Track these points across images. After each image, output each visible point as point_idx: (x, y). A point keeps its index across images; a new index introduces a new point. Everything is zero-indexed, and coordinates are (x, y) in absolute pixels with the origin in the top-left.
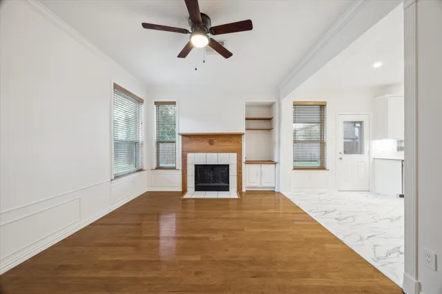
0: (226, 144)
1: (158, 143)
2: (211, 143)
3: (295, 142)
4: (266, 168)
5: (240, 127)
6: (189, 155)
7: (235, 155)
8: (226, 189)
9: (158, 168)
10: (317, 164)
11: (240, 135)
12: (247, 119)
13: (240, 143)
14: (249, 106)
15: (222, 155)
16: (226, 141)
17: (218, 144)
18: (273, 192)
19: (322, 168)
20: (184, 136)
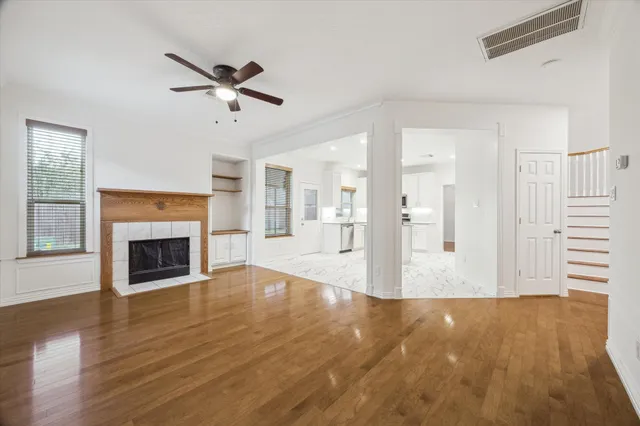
0: (186, 208)
1: (31, 204)
2: (161, 206)
3: (266, 207)
4: (236, 238)
5: (204, 186)
6: (116, 226)
7: (197, 224)
8: (186, 272)
9: (32, 254)
10: (283, 232)
11: (204, 197)
12: (214, 176)
13: (205, 208)
14: (216, 159)
15: (177, 225)
16: (183, 205)
17: (171, 209)
18: (243, 267)
19: (288, 234)
20: (104, 193)
